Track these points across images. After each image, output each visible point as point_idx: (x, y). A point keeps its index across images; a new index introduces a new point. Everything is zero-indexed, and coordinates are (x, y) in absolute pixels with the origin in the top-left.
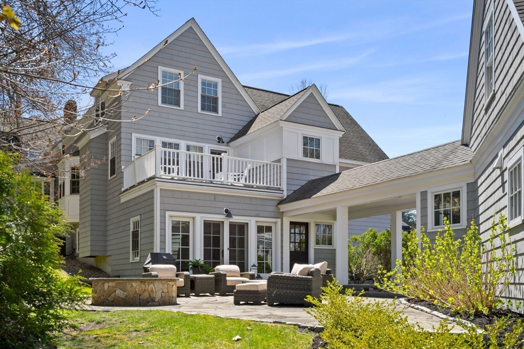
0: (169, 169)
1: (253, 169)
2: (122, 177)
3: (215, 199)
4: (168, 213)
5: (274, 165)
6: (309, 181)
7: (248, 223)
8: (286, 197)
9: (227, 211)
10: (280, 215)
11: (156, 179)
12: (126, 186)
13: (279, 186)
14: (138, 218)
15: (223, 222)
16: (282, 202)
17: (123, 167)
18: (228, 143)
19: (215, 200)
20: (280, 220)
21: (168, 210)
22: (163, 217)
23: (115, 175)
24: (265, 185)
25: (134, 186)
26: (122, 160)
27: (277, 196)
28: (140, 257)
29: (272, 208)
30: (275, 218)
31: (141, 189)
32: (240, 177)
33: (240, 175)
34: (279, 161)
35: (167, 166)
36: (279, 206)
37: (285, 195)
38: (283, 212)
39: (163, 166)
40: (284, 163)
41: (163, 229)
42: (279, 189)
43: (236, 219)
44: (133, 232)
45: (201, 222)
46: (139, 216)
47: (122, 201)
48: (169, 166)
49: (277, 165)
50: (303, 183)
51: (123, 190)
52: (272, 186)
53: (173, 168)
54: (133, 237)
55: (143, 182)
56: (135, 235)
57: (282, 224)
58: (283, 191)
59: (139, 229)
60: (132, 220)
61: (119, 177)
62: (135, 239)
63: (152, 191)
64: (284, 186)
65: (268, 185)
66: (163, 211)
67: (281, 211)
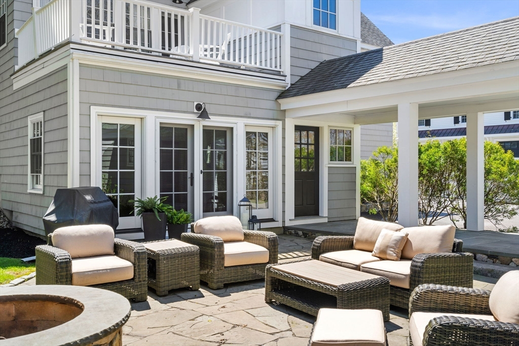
0: (97, 31)
1: (235, 41)
2: (16, 47)
3: (179, 85)
4: (94, 110)
5: (271, 34)
6: (321, 63)
7: (232, 129)
8: (289, 86)
9: (199, 107)
10: (282, 115)
11: (72, 46)
12: (22, 62)
13: (278, 69)
14: (40, 117)
15: (192, 126)
16: (283, 94)
17: (16, 30)
18: (188, 4)
19: (179, 88)
20: (281, 122)
21: (95, 105)
22: (85, 116)
23: (5, 45)
24: (258, 65)
25: (34, 61)
26: (15, 18)
27: (276, 85)
28: (44, 186)
29: (270, 104)
30: (274, 119)
31: (46, 65)
32: (214, 52)
33: (215, 50)
34: (278, 28)
35: (94, 26)
36: (280, 101)
37: (288, 82)
38: (285, 111)
39: (85, 25)
40: (286, 32)
41: (85, 139)
42: (278, 73)
43: (215, 121)
44: (33, 141)
45: (155, 126)
46: (42, 113)
47: (16, 86)
48: (97, 27)
49: (276, 36)
50: (314, 65)
51: (17, 68)
52: (268, 67)
53: (104, 31)
54: (33, 150)
55: (50, 52)
56: (36, 144)
57: (284, 129)
58: (286, 76)
59: (42, 137)
60: (31, 120)
61: (10, 47)
62: (36, 153)
63: (65, 68)
64: (287, 69)
65: (263, 67)
66: (86, 107)
67: (282, 109)
